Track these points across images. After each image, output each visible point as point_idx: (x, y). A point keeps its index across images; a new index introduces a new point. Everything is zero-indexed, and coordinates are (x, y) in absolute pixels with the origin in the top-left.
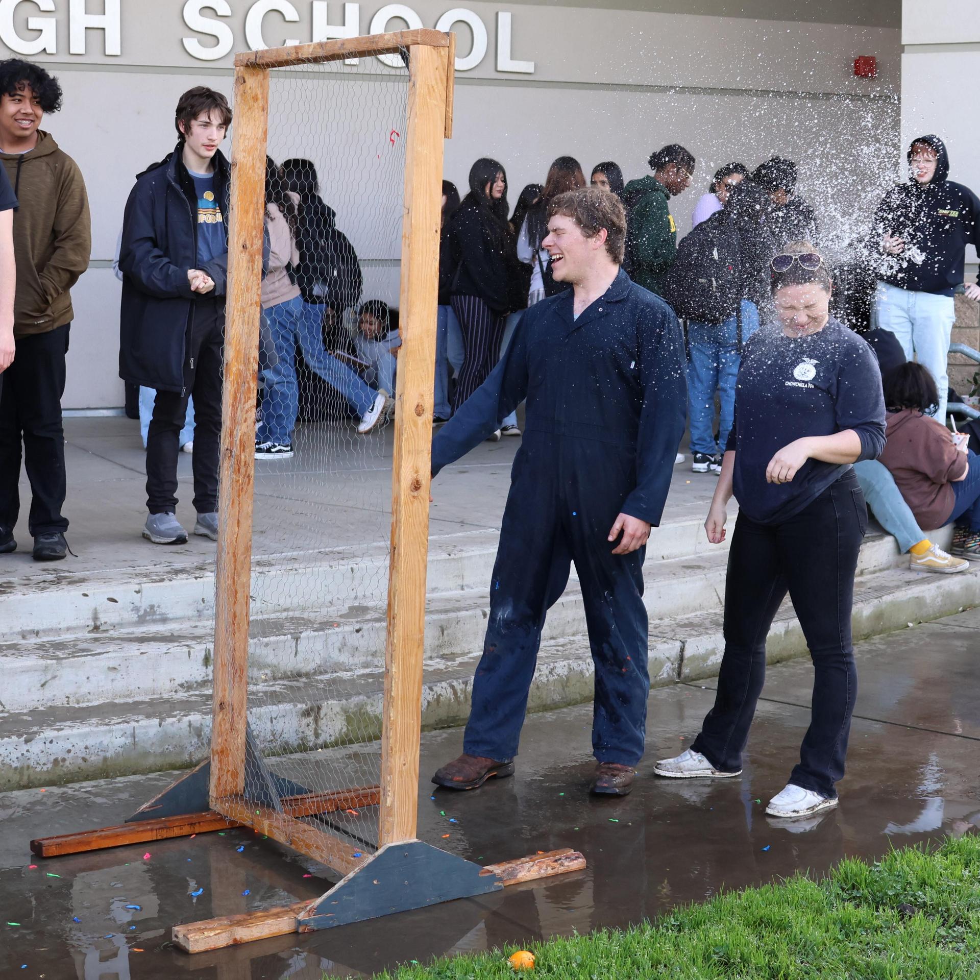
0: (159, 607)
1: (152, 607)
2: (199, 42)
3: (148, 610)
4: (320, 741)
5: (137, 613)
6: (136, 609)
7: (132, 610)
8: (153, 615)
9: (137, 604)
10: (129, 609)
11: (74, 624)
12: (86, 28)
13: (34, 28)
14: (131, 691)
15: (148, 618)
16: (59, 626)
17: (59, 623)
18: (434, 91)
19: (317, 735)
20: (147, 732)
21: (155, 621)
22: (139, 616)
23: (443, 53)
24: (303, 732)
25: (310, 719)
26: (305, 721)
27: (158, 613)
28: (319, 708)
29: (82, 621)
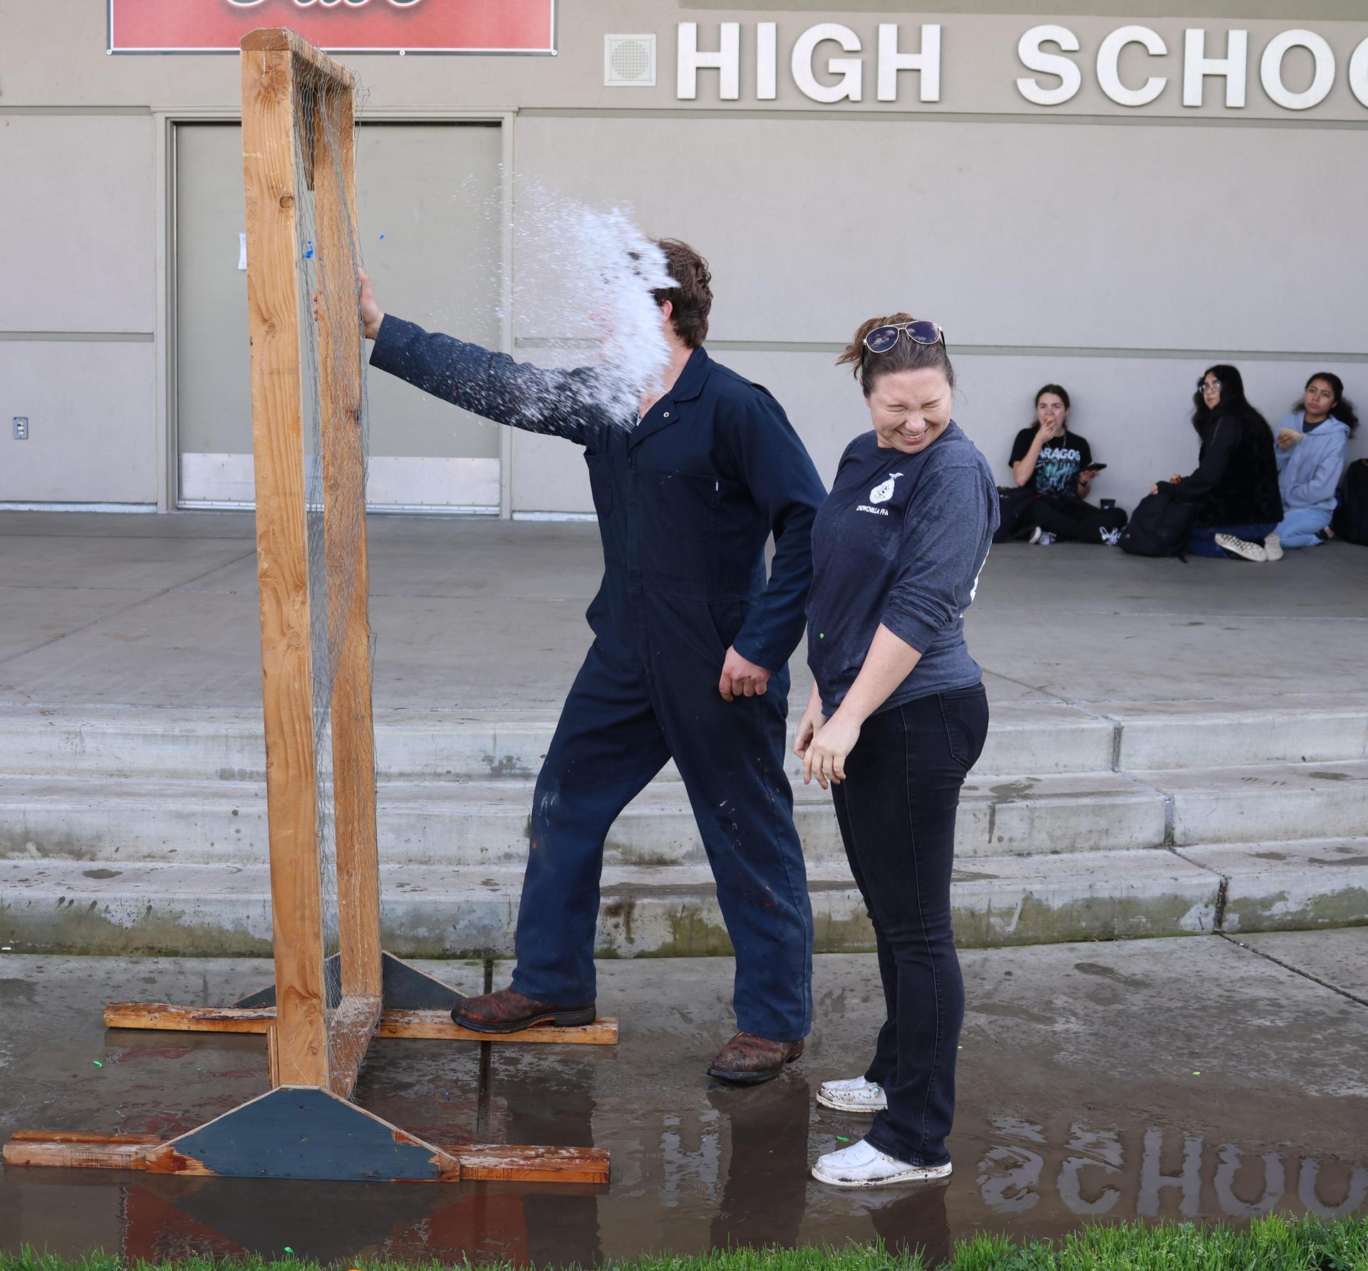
0: (518, 759)
1: (510, 759)
2: (1037, 83)
3: (505, 762)
4: (636, 949)
5: (490, 765)
6: (488, 759)
7: (483, 760)
8: (511, 769)
9: (490, 753)
10: (480, 759)
11: (408, 769)
12: (898, 70)
13: (836, 71)
14: (430, 857)
15: (504, 771)
16: (391, 771)
17: (390, 767)
19: (630, 940)
20: (393, 910)
21: (514, 776)
22: (492, 768)
24: (609, 934)
25: (621, 920)
26: (613, 920)
27: (518, 766)
28: (631, 906)
29: (419, 768)
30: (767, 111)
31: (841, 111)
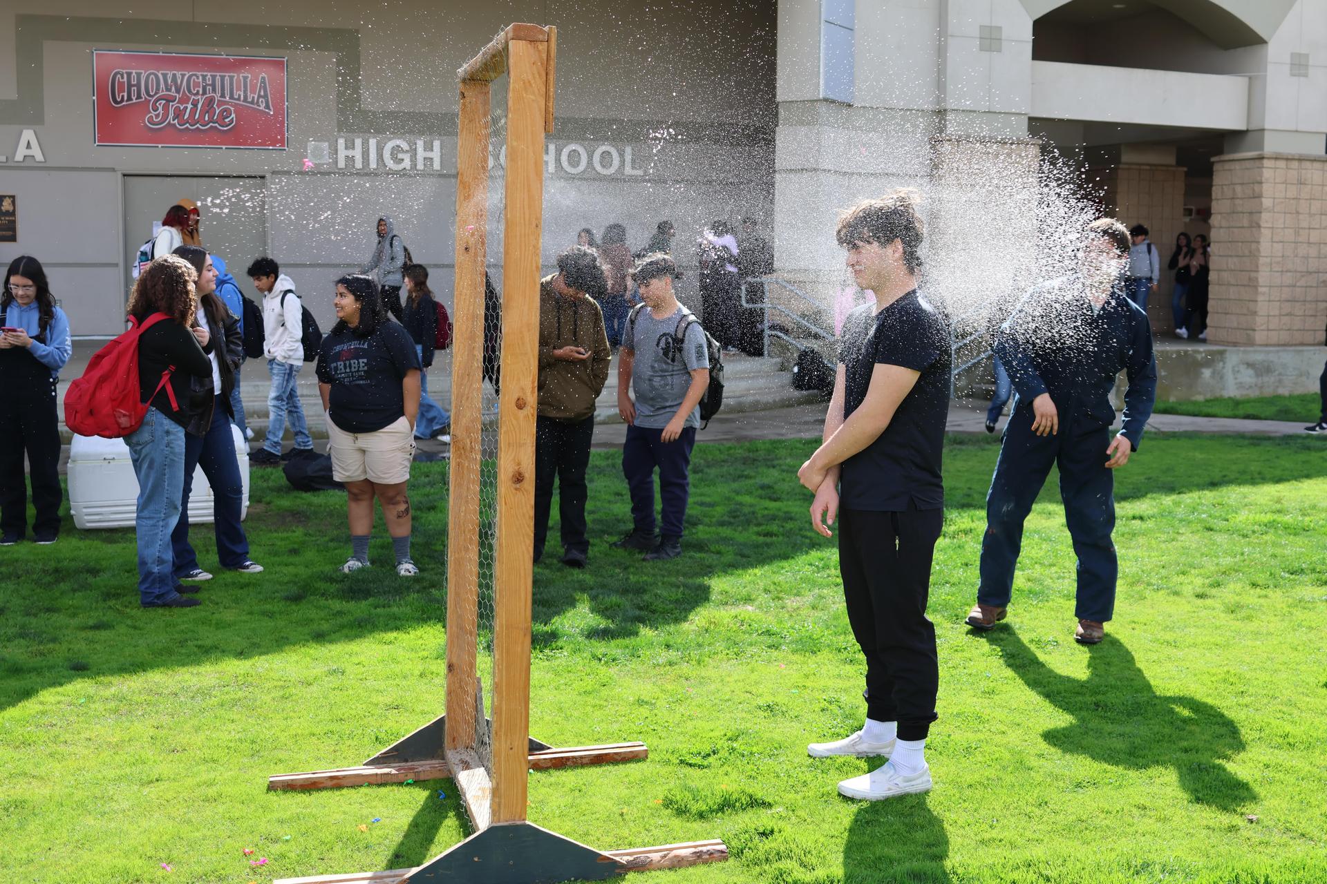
18: (531, 85)
23: (540, 47)
30: (376, 174)
31: (403, 174)
